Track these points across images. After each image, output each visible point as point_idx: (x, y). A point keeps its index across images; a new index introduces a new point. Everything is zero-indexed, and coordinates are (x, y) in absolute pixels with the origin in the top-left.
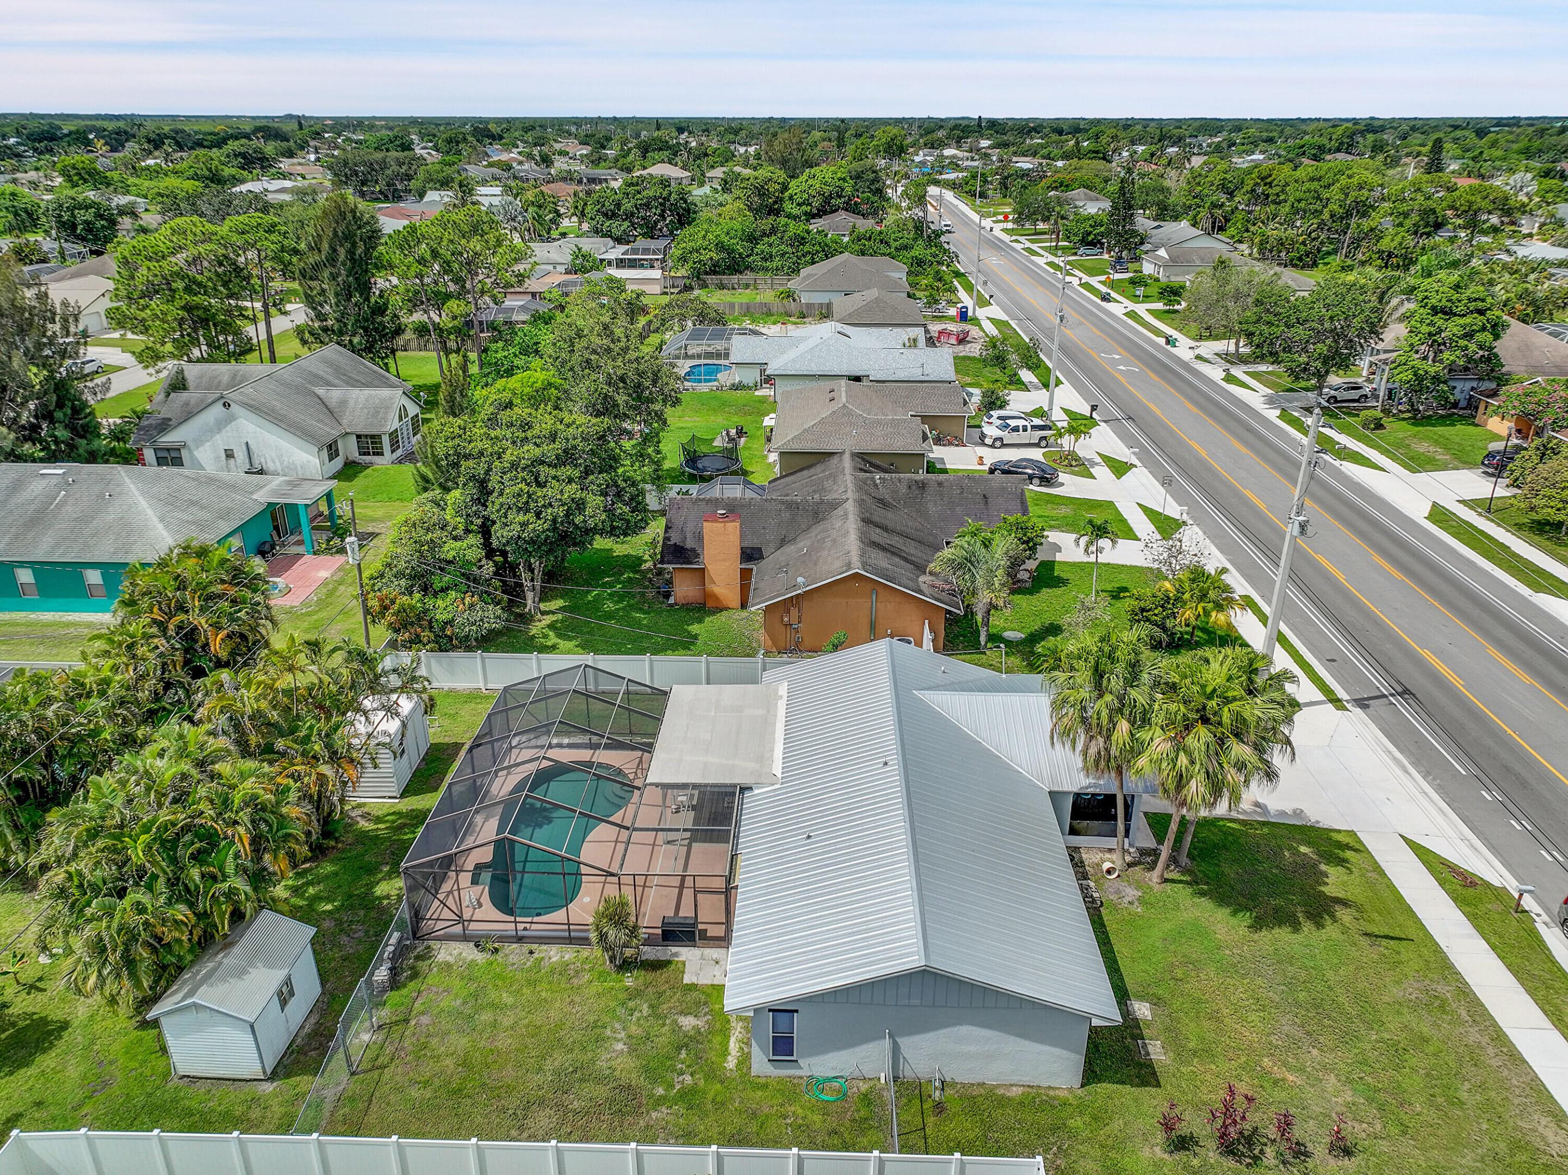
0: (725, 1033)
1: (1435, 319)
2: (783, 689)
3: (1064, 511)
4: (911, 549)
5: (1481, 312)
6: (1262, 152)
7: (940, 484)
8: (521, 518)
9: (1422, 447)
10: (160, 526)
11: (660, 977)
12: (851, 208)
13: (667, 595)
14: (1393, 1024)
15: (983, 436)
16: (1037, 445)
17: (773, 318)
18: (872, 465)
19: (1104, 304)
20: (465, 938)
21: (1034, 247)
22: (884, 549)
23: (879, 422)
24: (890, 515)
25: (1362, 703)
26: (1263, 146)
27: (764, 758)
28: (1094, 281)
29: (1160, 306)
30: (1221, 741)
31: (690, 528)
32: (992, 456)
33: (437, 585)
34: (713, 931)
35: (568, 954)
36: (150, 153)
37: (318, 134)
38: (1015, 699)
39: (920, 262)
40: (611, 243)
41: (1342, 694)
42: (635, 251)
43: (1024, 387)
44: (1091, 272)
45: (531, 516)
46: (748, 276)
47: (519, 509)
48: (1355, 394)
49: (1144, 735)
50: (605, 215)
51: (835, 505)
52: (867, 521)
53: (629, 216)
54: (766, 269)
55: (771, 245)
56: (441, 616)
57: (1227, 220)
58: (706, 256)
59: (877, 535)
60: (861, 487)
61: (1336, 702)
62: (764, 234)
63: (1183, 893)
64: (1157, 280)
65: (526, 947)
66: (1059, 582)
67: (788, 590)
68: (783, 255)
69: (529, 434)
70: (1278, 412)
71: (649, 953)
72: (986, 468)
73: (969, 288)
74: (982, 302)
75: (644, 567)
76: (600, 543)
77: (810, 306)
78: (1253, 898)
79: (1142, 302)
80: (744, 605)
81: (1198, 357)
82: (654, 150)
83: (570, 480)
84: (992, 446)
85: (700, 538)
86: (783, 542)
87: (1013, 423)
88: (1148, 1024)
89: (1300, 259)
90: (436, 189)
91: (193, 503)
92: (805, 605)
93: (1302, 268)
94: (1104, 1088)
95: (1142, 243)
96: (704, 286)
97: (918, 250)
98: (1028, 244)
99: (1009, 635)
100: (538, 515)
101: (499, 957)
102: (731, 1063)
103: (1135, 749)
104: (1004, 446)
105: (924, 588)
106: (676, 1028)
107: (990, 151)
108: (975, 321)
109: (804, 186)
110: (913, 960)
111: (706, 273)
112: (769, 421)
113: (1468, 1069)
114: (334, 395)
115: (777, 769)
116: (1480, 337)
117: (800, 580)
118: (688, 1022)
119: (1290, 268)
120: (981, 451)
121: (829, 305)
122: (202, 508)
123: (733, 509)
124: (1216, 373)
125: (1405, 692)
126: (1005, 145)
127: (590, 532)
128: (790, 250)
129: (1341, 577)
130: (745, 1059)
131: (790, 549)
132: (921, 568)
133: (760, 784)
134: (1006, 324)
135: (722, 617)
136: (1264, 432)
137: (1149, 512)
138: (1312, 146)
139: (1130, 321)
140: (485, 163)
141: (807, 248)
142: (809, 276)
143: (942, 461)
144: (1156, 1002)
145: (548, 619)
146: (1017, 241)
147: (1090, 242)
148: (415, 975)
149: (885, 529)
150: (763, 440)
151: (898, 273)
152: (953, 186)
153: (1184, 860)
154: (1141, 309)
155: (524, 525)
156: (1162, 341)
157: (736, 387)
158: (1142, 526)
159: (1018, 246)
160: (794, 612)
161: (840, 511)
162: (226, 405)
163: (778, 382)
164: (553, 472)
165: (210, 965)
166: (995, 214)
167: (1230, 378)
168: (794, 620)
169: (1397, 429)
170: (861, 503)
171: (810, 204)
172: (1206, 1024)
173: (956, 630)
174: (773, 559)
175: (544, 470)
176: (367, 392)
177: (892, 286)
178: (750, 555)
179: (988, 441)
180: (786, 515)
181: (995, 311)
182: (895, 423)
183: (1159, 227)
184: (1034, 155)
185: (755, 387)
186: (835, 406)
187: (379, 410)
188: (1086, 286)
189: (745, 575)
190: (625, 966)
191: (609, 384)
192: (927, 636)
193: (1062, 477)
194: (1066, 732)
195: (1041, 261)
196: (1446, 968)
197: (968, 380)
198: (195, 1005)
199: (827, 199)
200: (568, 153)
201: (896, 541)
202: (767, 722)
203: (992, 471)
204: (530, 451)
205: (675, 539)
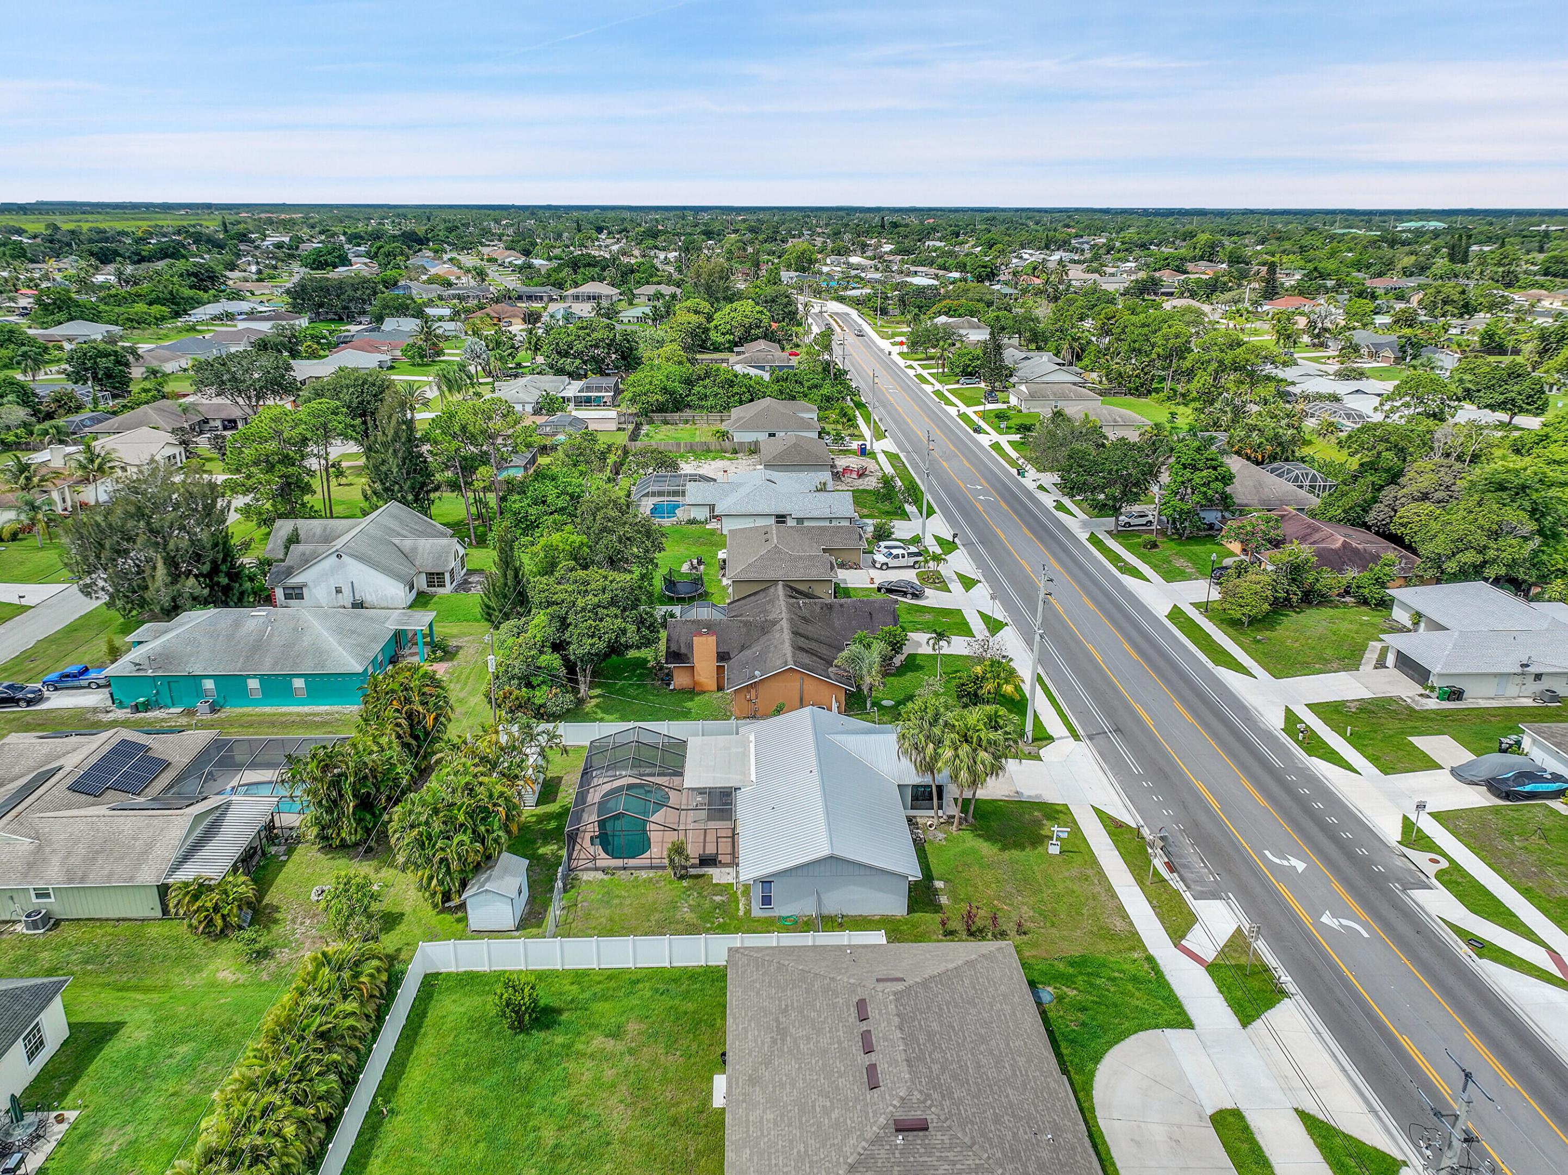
0: (737, 901)
1: (1185, 472)
2: (752, 738)
3: (928, 617)
4: (823, 650)
5: (1215, 468)
6: (1136, 260)
7: (842, 606)
8: (590, 641)
9: (1180, 563)
10: (340, 648)
11: (701, 881)
12: (769, 336)
13: (669, 685)
14: (1061, 886)
15: (874, 562)
16: (913, 567)
17: (712, 455)
18: (798, 591)
19: (975, 435)
20: (596, 869)
21: (925, 373)
22: (807, 652)
23: (800, 558)
24: (810, 628)
25: (1091, 738)
26: (1137, 252)
27: (746, 774)
28: (970, 411)
29: (1017, 437)
30: (975, 750)
31: (682, 640)
32: (881, 577)
33: (535, 683)
34: (727, 859)
35: (651, 874)
36: (97, 268)
37: (245, 235)
38: (881, 737)
39: (828, 399)
40: (566, 379)
41: (1081, 732)
42: (589, 389)
43: (905, 516)
44: (969, 402)
45: (596, 640)
46: (688, 413)
47: (589, 637)
48: (1143, 521)
49: (940, 751)
50: (559, 353)
51: (774, 623)
52: (796, 633)
53: (579, 354)
54: (702, 407)
55: (705, 387)
56: (538, 701)
57: (1083, 351)
58: (653, 398)
59: (802, 642)
60: (791, 608)
61: (1076, 737)
62: (700, 378)
63: (968, 836)
64: (1020, 411)
65: (629, 872)
66: (920, 668)
67: (749, 679)
68: (716, 395)
69: (589, 588)
70: (1087, 536)
71: (693, 871)
72: (876, 586)
73: (868, 419)
74: (879, 435)
75: (649, 665)
76: (632, 654)
77: (741, 444)
78: (1004, 836)
79: (1006, 433)
80: (720, 688)
81: (1041, 487)
82: (585, 266)
83: (616, 616)
84: (881, 569)
85: (690, 646)
86: (743, 648)
87: (895, 552)
88: (941, 890)
89: (1137, 390)
90: (393, 315)
91: (353, 632)
92: (761, 689)
93: (1139, 396)
94: (918, 915)
95: (1011, 376)
96: (651, 422)
97: (826, 390)
98: (920, 370)
99: (885, 703)
100: (600, 638)
101: (616, 876)
102: (741, 913)
103: (936, 757)
104: (888, 568)
105: (832, 675)
106: (712, 901)
107: (892, 258)
108: (873, 455)
109: (727, 318)
110: (826, 852)
111: (653, 411)
112: (722, 555)
113: (1091, 901)
114: (407, 544)
115: (753, 778)
116: (1213, 485)
117: (757, 673)
118: (718, 898)
119: (1128, 397)
120: (873, 573)
121: (756, 443)
122: (360, 635)
123: (710, 627)
124: (1048, 501)
125: (1118, 730)
126: (907, 252)
127: (628, 647)
128: (720, 391)
129: (1099, 659)
130: (748, 911)
131: (748, 653)
132: (830, 664)
133: (745, 787)
134: (896, 456)
135: (706, 697)
136: (1075, 552)
137: (984, 616)
138: (1175, 258)
139: (994, 453)
140: (425, 277)
141: (735, 390)
142: (740, 419)
143: (845, 581)
144: (947, 881)
145: (594, 702)
146: (911, 367)
147: (969, 373)
148: (572, 887)
149: (807, 638)
150: (717, 568)
151: (810, 413)
152: (858, 303)
153: (970, 819)
154: (1003, 440)
155: (592, 645)
156: (1014, 472)
157: (692, 522)
158: (977, 625)
159: (911, 373)
160: (753, 692)
161: (777, 627)
162: (339, 556)
163: (724, 519)
164: (605, 612)
165: (485, 876)
166: (894, 335)
167: (1060, 506)
168: (753, 697)
169: (1168, 548)
170: (791, 620)
171: (732, 334)
172: (969, 888)
173: (853, 700)
174: (737, 659)
175: (601, 611)
176: (431, 541)
177: (806, 425)
178: (723, 657)
179: (878, 565)
180: (744, 630)
181: (887, 444)
182: (811, 558)
183: (1027, 358)
184: (931, 264)
185: (706, 522)
186: (769, 546)
187: (441, 555)
188: (963, 416)
189: (720, 669)
190: (682, 877)
191: (620, 542)
192: (835, 706)
193: (928, 592)
194: (906, 752)
195: (928, 388)
196: (1094, 862)
197: (865, 511)
198: (487, 891)
199: (748, 330)
200: (496, 260)
201: (814, 646)
202: (745, 755)
203: (879, 589)
204: (591, 599)
205: (674, 647)
